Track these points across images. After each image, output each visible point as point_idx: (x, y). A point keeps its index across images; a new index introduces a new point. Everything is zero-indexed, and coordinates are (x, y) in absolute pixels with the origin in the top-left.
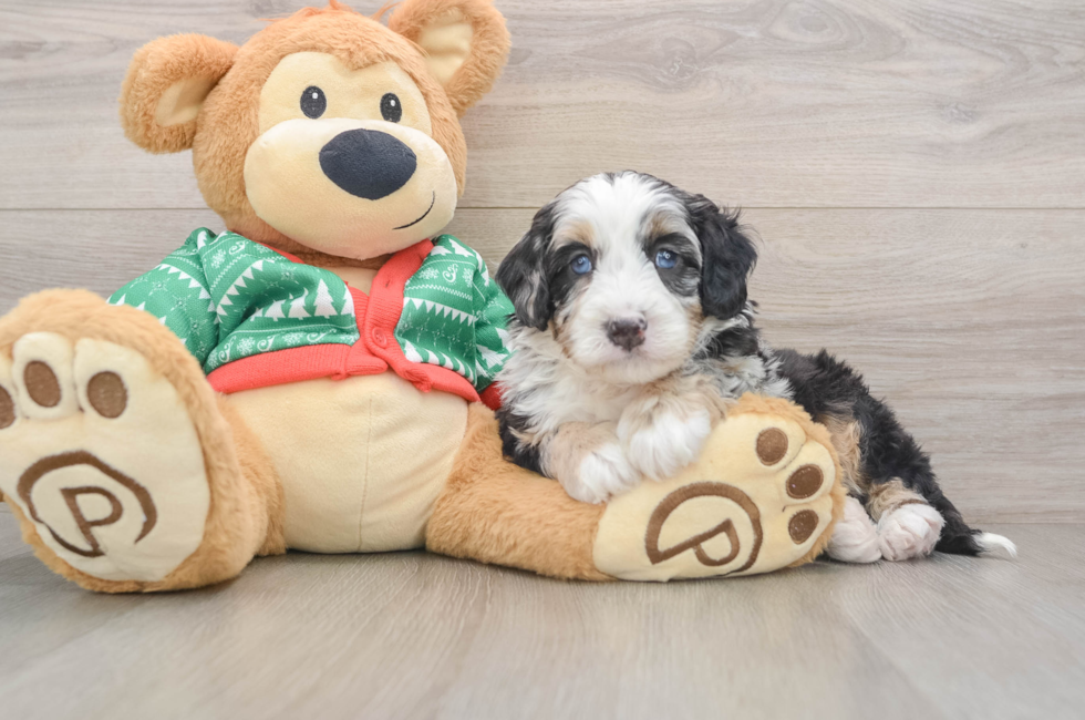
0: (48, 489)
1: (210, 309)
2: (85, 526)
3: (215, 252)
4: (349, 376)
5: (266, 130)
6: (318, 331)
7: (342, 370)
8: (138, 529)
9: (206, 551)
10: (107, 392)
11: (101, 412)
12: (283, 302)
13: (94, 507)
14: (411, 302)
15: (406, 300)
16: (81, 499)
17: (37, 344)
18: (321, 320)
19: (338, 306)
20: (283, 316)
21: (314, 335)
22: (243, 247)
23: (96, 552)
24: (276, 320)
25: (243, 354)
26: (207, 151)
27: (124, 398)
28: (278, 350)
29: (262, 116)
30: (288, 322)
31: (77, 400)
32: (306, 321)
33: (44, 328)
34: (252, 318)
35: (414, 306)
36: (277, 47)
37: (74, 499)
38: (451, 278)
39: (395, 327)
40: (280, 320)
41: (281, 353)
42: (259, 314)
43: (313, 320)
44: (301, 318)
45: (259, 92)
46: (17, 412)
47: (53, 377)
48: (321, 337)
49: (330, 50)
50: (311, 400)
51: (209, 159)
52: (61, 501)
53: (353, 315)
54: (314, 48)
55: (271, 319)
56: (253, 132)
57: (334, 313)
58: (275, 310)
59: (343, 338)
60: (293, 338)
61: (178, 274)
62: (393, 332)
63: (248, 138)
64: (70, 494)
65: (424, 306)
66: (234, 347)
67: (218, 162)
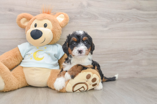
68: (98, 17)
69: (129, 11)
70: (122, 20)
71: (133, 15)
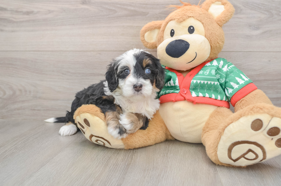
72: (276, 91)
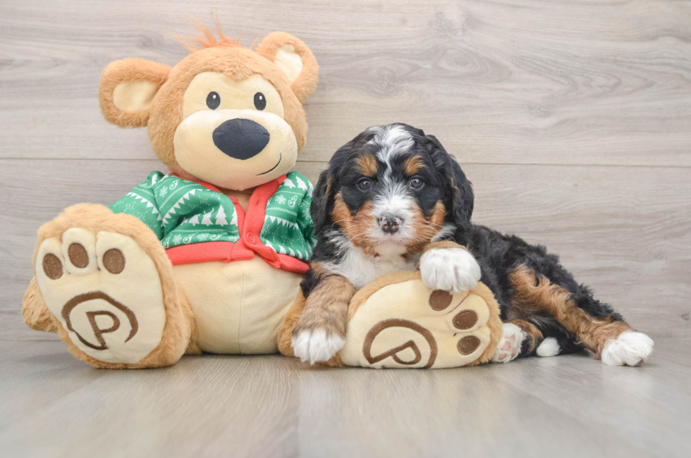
0: (79, 313)
1: (159, 219)
2: (98, 333)
3: (161, 187)
4: (232, 260)
5: (187, 116)
6: (217, 233)
7: (229, 257)
8: (128, 334)
9: (162, 348)
10: (114, 260)
11: (110, 271)
12: (199, 215)
13: (104, 322)
14: (269, 218)
15: (266, 217)
16: (97, 318)
17: (76, 234)
18: (219, 227)
19: (228, 220)
20: (198, 223)
21: (214, 236)
22: (176, 184)
23: (103, 347)
24: (194, 225)
25: (176, 244)
26: (155, 128)
27: (123, 263)
28: (195, 243)
29: (185, 109)
30: (201, 227)
31: (97, 263)
32: (211, 227)
33: (79, 225)
34: (182, 224)
35: (270, 221)
36: (191, 69)
37: (94, 318)
38: (292, 205)
39: (260, 232)
40: (196, 225)
41: (195, 245)
42: (186, 221)
43: (214, 227)
44: (208, 225)
45: (183, 95)
46: (64, 270)
47: (85, 251)
48: (219, 237)
49: (221, 71)
50: (210, 274)
51: (156, 133)
52: (86, 319)
53: (237, 225)
54: (212, 70)
55: (192, 224)
56: (180, 118)
57: (226, 223)
58: (194, 220)
59: (230, 238)
60: (203, 237)
61: (141, 199)
62: (259, 236)
63: (177, 122)
64: (91, 315)
65: (276, 221)
66: (171, 240)
67: (161, 135)
68: (510, 73)
69: (647, 46)
70: (617, 85)
71: (663, 64)
72: (594, 253)
